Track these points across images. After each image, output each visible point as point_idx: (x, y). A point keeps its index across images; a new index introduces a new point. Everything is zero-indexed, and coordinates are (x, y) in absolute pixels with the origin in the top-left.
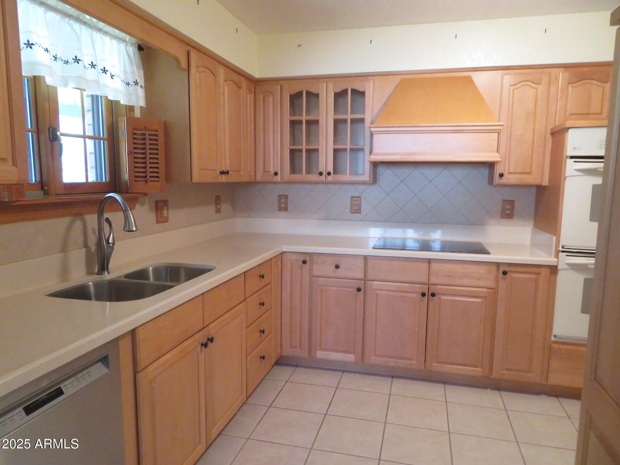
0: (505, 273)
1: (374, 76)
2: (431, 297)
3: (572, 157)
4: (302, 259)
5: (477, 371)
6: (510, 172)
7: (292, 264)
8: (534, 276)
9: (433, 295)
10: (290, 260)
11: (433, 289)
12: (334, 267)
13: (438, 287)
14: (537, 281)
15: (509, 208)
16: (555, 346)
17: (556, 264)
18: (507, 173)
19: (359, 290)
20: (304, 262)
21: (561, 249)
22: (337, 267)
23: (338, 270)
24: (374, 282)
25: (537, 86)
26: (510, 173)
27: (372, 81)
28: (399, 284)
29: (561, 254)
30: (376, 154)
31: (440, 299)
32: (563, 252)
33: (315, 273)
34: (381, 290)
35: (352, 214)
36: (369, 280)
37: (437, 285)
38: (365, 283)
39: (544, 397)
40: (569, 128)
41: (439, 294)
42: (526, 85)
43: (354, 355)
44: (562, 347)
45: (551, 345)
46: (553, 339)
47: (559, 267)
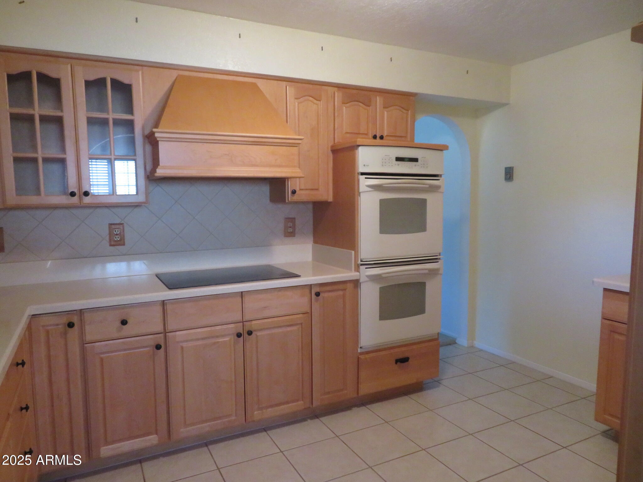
0: (318, 294)
1: (142, 66)
2: (247, 335)
3: (363, 174)
4: (65, 320)
5: (299, 406)
6: (301, 188)
7: (48, 332)
8: (341, 293)
9: (250, 333)
10: (43, 326)
11: (248, 326)
12: (118, 324)
13: (254, 322)
14: (344, 296)
15: (291, 225)
16: (362, 357)
17: (358, 278)
18: (298, 189)
19: (158, 347)
20: (71, 325)
21: (359, 262)
22: (124, 322)
23: (124, 327)
24: (178, 333)
25: (318, 102)
26: (301, 190)
27: (140, 72)
28: (209, 329)
29: (361, 267)
30: (164, 168)
31: (257, 336)
32: (362, 265)
33: (88, 338)
34: (187, 341)
35: (112, 247)
36: (170, 331)
37: (252, 321)
38: (165, 337)
39: (355, 409)
40: (359, 146)
41: (255, 331)
42: (308, 100)
43: (156, 435)
44: (367, 356)
45: (358, 357)
46: (359, 350)
47: (361, 281)
